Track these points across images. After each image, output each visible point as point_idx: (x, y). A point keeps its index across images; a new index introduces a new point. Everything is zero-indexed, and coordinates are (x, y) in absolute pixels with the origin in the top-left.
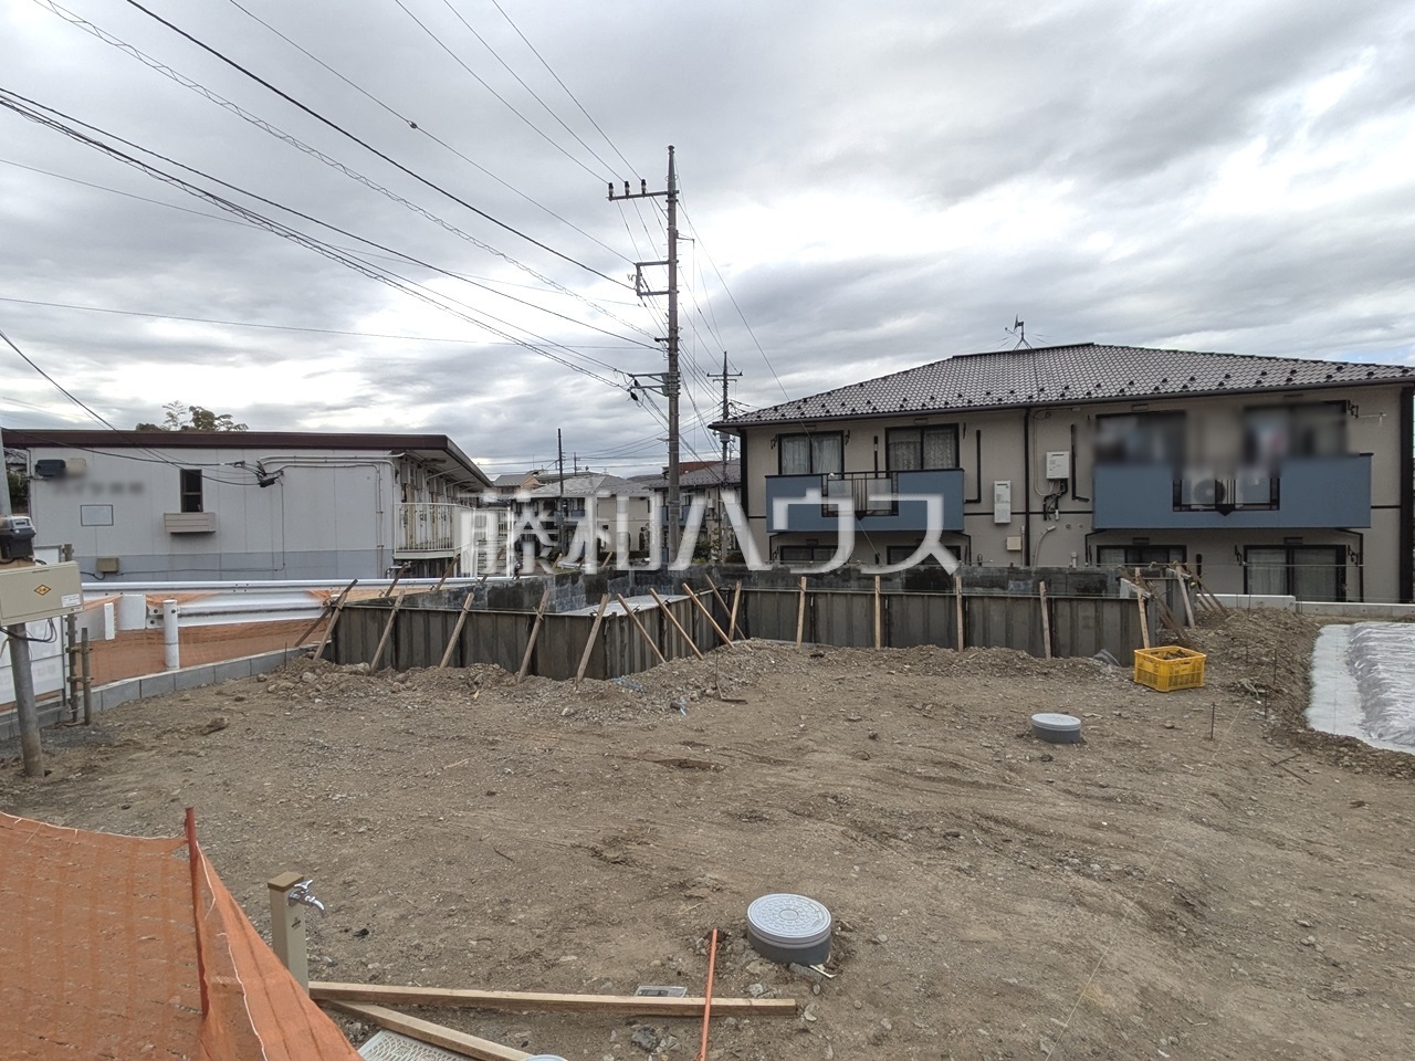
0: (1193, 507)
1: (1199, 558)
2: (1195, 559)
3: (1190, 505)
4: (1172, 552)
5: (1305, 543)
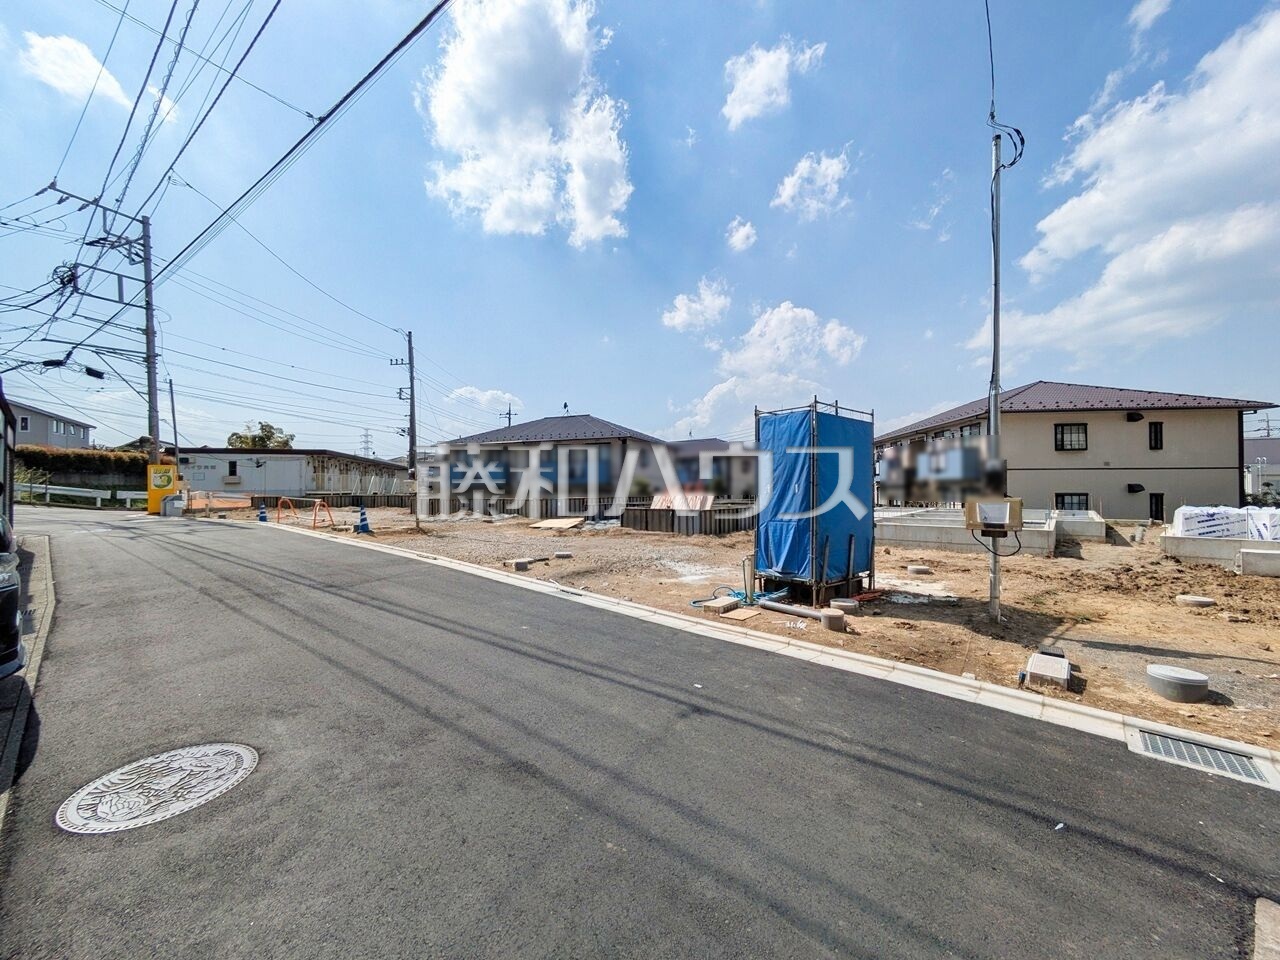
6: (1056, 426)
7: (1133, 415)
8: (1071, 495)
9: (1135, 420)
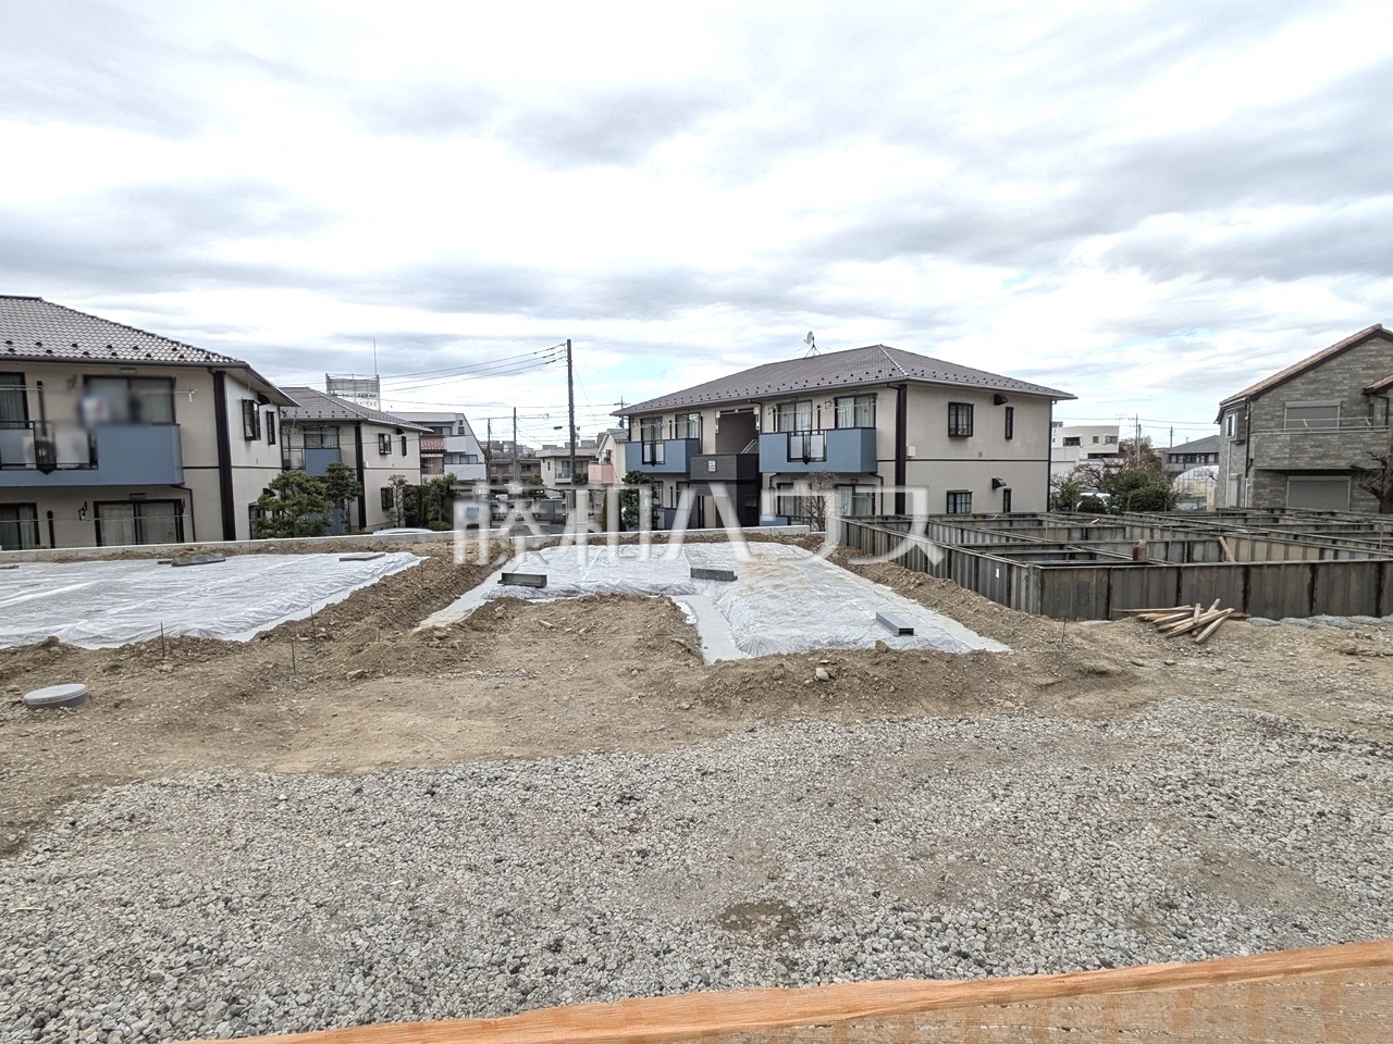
0: (27, 466)
1: (50, 515)
2: (46, 515)
3: (24, 465)
4: (21, 511)
5: (148, 498)
6: (950, 404)
7: (998, 398)
8: (961, 493)
9: (999, 404)
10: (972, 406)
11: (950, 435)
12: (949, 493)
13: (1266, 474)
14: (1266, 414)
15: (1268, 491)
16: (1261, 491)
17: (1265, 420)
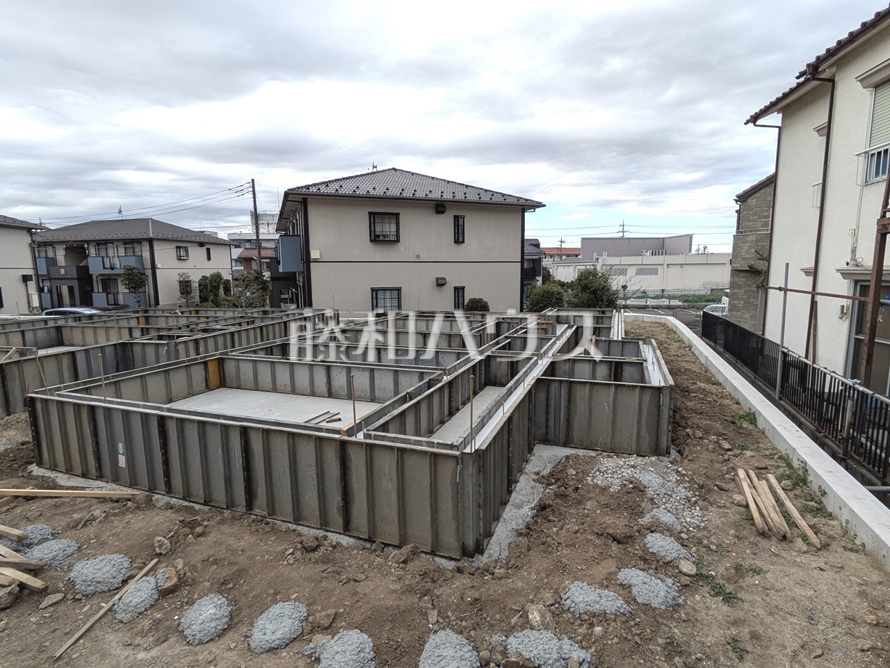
7: (440, 207)
8: (384, 290)
9: (442, 212)
10: (398, 214)
11: (371, 241)
12: (373, 290)
13: (742, 275)
14: (755, 214)
15: (743, 291)
16: (736, 291)
17: (752, 221)
